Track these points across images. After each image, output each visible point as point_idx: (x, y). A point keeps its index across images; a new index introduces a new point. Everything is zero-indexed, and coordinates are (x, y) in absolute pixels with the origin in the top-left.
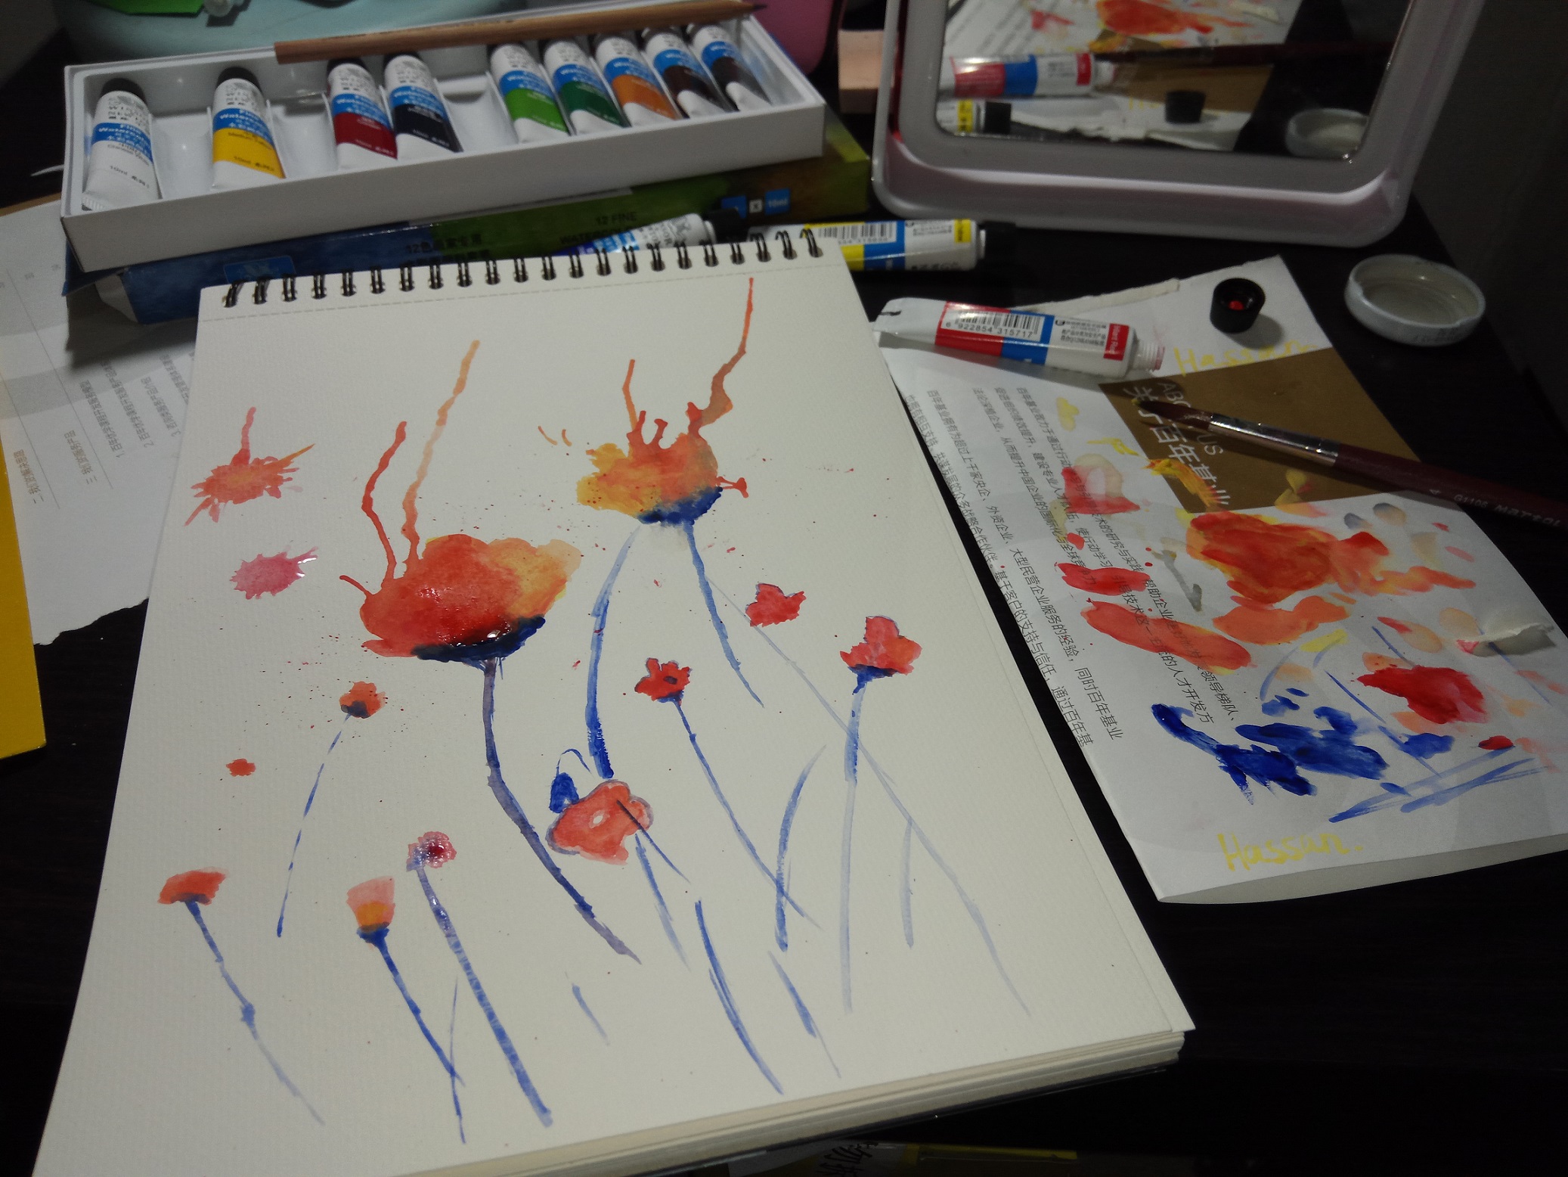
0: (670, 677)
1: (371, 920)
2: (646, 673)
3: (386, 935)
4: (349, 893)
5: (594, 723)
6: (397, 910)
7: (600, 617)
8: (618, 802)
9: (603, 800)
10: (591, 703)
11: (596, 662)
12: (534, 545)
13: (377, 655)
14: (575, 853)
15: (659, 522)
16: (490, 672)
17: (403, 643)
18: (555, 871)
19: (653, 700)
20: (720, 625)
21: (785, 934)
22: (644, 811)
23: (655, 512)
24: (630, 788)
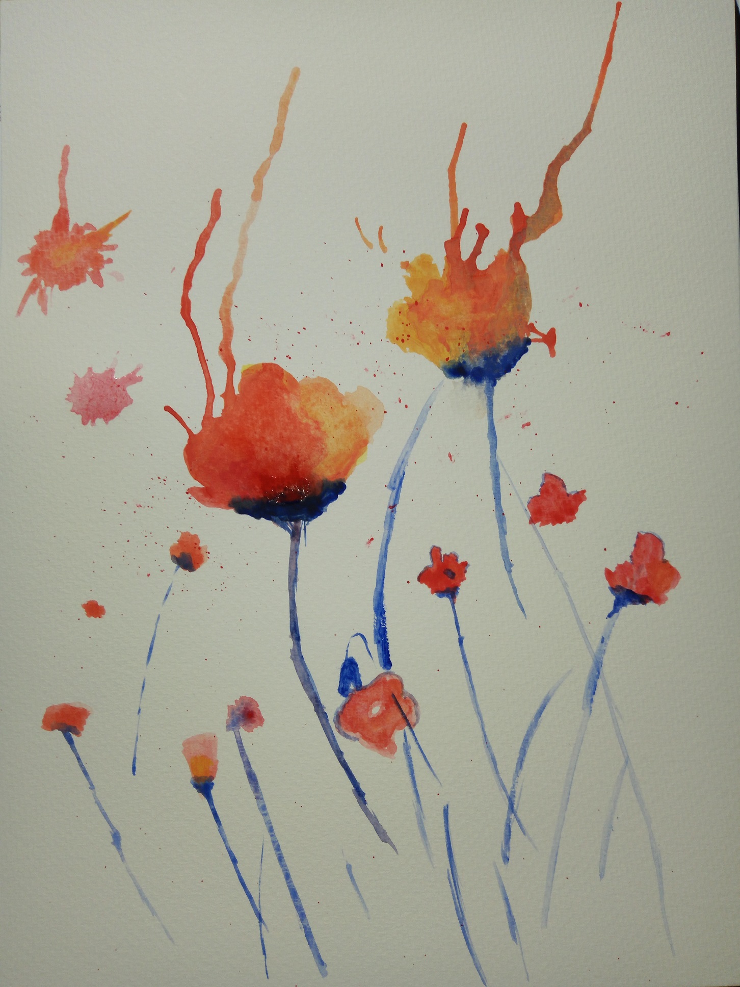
0: (450, 570)
1: (201, 773)
2: (428, 562)
3: (212, 788)
4: (184, 744)
5: (380, 610)
6: (219, 767)
7: (395, 491)
8: (393, 695)
9: (381, 691)
10: (379, 586)
11: (388, 542)
12: (342, 390)
13: (200, 504)
14: (356, 739)
15: (462, 378)
16: (295, 535)
17: (222, 493)
18: (339, 754)
19: (432, 593)
20: (501, 517)
21: (509, 849)
22: (413, 709)
23: (459, 364)
24: (405, 683)
